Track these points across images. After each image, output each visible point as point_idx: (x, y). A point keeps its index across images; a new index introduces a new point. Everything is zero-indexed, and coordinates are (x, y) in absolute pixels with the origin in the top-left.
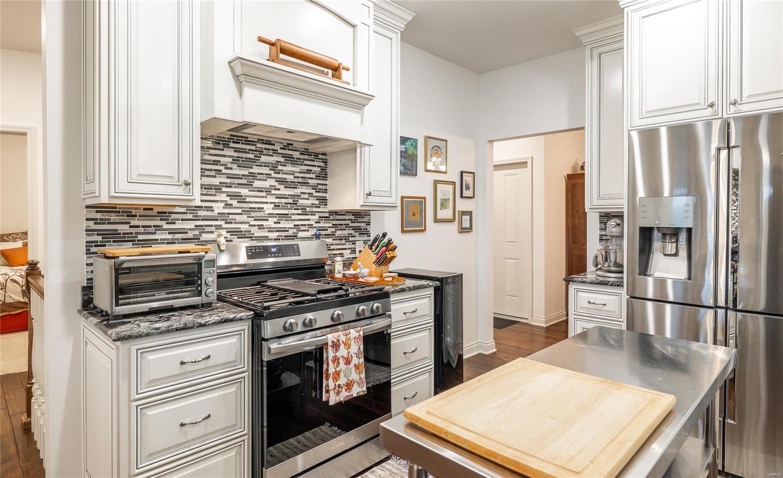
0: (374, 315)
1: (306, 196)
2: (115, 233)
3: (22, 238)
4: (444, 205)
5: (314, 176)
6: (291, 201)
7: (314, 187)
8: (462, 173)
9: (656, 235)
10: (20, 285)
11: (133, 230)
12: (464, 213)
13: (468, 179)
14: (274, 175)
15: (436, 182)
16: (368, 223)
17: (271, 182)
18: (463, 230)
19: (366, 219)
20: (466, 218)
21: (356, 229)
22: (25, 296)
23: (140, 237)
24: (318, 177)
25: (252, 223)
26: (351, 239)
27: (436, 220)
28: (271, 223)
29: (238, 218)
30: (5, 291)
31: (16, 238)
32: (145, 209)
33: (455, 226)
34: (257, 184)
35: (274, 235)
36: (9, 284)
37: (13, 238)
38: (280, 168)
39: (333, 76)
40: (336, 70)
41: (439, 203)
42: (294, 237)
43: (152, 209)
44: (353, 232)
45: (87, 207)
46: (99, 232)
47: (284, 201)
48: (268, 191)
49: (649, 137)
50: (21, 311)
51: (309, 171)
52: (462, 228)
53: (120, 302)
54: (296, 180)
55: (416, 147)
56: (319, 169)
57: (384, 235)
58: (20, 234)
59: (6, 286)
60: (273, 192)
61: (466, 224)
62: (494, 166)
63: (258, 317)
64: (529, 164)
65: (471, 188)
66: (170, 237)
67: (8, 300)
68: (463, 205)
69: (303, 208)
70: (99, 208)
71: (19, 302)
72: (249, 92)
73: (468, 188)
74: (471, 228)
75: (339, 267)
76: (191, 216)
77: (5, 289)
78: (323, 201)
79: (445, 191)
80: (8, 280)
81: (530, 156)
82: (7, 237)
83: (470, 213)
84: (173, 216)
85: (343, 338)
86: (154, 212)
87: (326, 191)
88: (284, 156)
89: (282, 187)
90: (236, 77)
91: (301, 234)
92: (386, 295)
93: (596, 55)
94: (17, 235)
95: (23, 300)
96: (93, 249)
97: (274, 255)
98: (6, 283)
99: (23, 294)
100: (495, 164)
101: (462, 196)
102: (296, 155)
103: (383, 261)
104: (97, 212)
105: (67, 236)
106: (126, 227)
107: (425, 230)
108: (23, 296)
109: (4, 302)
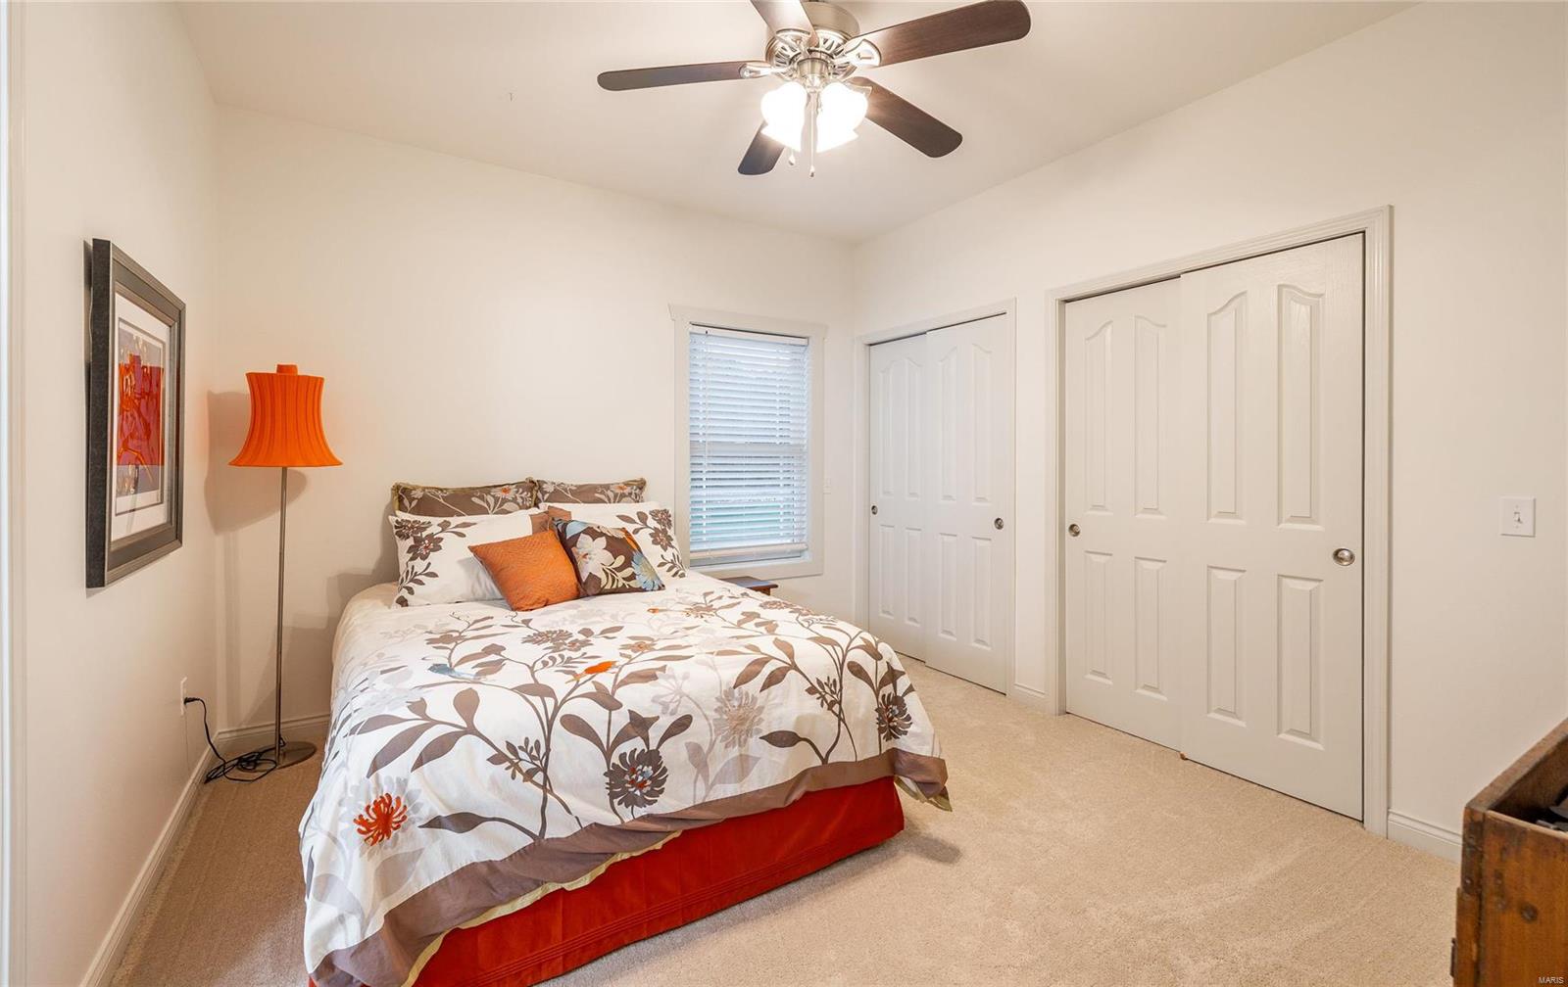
3: (520, 501)
10: (599, 744)
22: (617, 795)
30: (546, 787)
31: (505, 501)
36: (559, 742)
37: (496, 499)
58: (513, 489)
59: (547, 754)
71: (596, 829)
77: (544, 770)
80: (557, 724)
82: (482, 498)
94: (505, 491)
95: (612, 820)
98: (548, 740)
99: (611, 786)
108: (612, 796)
109: (538, 839)
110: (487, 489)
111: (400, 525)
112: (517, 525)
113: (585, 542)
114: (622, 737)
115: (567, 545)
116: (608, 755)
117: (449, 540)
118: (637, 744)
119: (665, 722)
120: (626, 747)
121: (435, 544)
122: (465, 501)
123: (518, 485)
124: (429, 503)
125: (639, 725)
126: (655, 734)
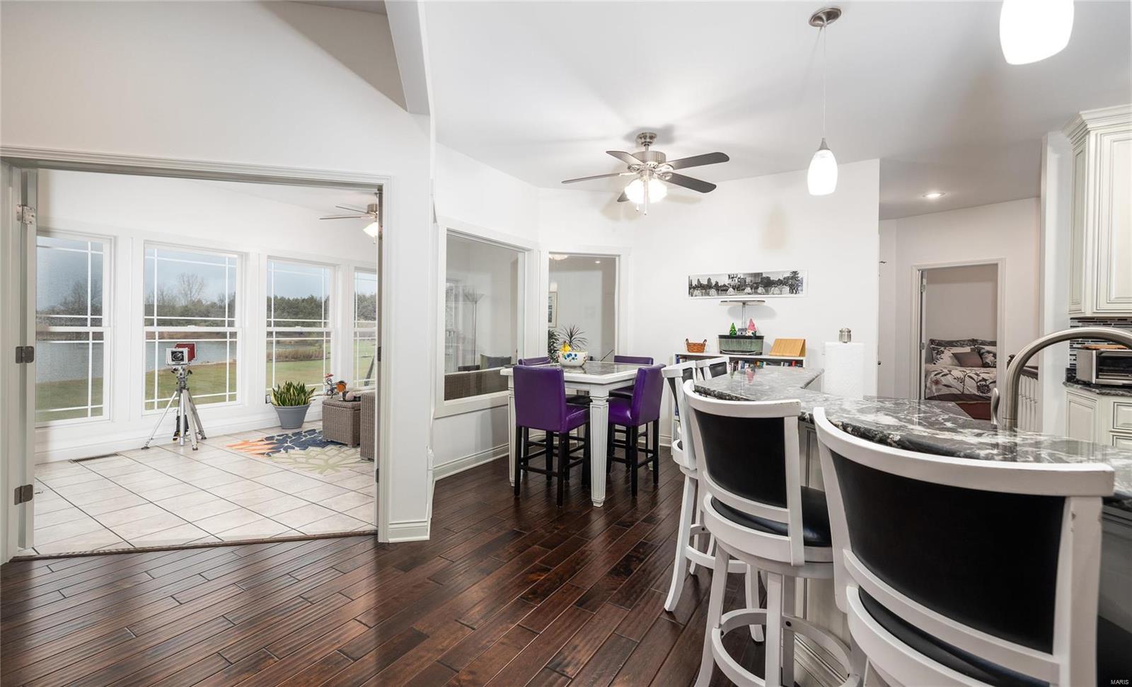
3: (968, 344)
10: (975, 381)
30: (964, 385)
31: (963, 344)
32: (1119, 320)
36: (967, 379)
37: (961, 343)
43: (1126, 320)
45: (1071, 319)
50: (975, 402)
53: (1100, 377)
58: (966, 341)
59: (964, 380)
67: (966, 392)
71: (975, 395)
77: (963, 382)
82: (956, 343)
94: (964, 342)
95: (977, 394)
104: (1079, 322)
109: (963, 393)
110: (958, 341)
111: (933, 348)
112: (967, 349)
113: (987, 355)
114: (980, 381)
115: (981, 355)
116: (977, 383)
117: (946, 351)
118: (984, 383)
119: (991, 381)
120: (981, 383)
121: (943, 352)
122: (951, 344)
123: (969, 340)
124: (940, 343)
125: (984, 380)
126: (988, 383)
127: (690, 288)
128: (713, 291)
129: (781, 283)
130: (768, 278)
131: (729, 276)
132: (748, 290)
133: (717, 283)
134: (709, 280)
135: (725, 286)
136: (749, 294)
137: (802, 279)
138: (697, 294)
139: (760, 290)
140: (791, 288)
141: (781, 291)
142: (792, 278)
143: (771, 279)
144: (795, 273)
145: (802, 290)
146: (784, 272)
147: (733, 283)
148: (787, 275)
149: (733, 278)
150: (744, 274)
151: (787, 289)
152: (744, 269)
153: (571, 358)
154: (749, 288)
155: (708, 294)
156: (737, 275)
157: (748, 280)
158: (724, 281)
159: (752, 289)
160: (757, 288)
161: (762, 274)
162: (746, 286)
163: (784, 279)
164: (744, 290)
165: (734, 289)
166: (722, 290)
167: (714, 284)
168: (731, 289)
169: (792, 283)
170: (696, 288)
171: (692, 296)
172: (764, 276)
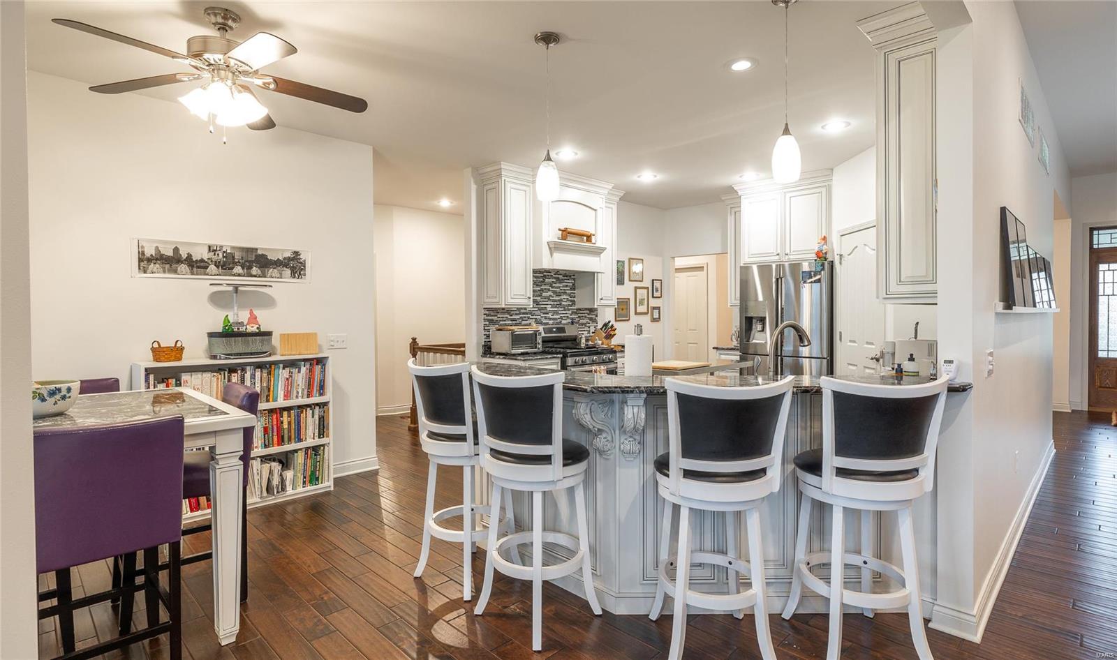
0: (611, 361)
1: (565, 300)
2: (492, 320)
4: (641, 303)
5: (568, 288)
6: (558, 303)
7: (569, 295)
8: (653, 280)
9: (754, 321)
11: (499, 319)
12: (654, 308)
13: (657, 284)
14: (551, 289)
15: (636, 288)
16: (597, 316)
17: (550, 293)
18: (654, 320)
19: (595, 313)
20: (656, 312)
21: (590, 319)
23: (501, 323)
24: (571, 289)
25: (542, 315)
26: (588, 325)
27: (636, 313)
28: (550, 315)
29: (536, 313)
33: (648, 317)
34: (544, 294)
35: (551, 322)
38: (554, 285)
39: (587, 241)
40: (589, 238)
41: (638, 302)
42: (560, 323)
44: (588, 320)
45: (484, 309)
46: (488, 320)
47: (555, 303)
48: (548, 298)
49: (745, 270)
51: (567, 286)
52: (654, 319)
53: (514, 349)
54: (561, 291)
55: (623, 267)
56: (571, 284)
57: (609, 322)
60: (551, 298)
61: (656, 316)
62: (676, 269)
63: (565, 356)
64: (705, 268)
65: (659, 289)
66: (511, 322)
68: (654, 302)
69: (564, 306)
70: (488, 309)
72: (556, 255)
73: (657, 290)
74: (659, 318)
75: (583, 341)
76: (518, 312)
78: (574, 303)
79: (642, 293)
81: (706, 262)
83: (659, 308)
84: (512, 312)
85: (598, 369)
86: (505, 311)
87: (574, 297)
88: (555, 278)
89: (554, 296)
90: (550, 248)
91: (563, 322)
92: (615, 352)
93: (733, 213)
96: (486, 328)
97: (555, 332)
100: (677, 267)
101: (653, 297)
102: (561, 277)
103: (609, 337)
104: (487, 311)
105: (478, 322)
106: (496, 317)
107: (629, 320)
127: (140, 260)
128: (183, 268)
129: (278, 264)
130: (264, 256)
131: (210, 247)
132: (238, 269)
133: (189, 256)
134: (176, 250)
135: (202, 261)
136: (239, 275)
137: (305, 261)
138: (155, 270)
139: (255, 271)
140: (292, 271)
141: (281, 274)
142: (293, 259)
143: (269, 258)
144: (297, 253)
145: (305, 275)
146: (284, 251)
147: (215, 258)
148: (288, 255)
149: (214, 251)
150: (233, 248)
151: (288, 272)
152: (231, 240)
153: (58, 397)
154: (239, 268)
155: (175, 272)
156: (221, 247)
157: (237, 256)
158: (201, 253)
159: (243, 269)
160: (250, 268)
161: (257, 249)
162: (235, 263)
163: (285, 259)
164: (232, 269)
165: (218, 267)
166: (198, 267)
167: (184, 256)
168: (212, 267)
169: (294, 265)
170: (150, 260)
171: (145, 272)
172: (260, 252)
